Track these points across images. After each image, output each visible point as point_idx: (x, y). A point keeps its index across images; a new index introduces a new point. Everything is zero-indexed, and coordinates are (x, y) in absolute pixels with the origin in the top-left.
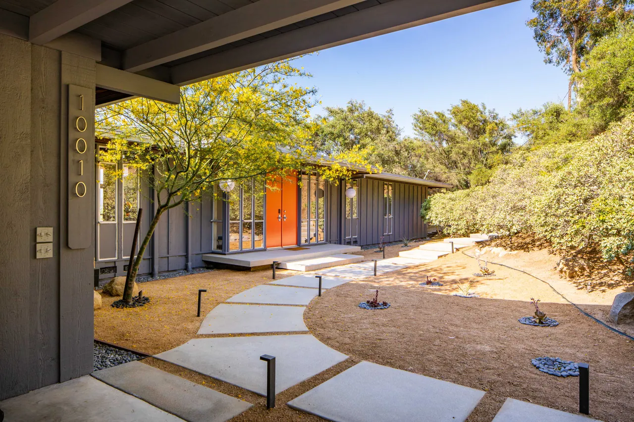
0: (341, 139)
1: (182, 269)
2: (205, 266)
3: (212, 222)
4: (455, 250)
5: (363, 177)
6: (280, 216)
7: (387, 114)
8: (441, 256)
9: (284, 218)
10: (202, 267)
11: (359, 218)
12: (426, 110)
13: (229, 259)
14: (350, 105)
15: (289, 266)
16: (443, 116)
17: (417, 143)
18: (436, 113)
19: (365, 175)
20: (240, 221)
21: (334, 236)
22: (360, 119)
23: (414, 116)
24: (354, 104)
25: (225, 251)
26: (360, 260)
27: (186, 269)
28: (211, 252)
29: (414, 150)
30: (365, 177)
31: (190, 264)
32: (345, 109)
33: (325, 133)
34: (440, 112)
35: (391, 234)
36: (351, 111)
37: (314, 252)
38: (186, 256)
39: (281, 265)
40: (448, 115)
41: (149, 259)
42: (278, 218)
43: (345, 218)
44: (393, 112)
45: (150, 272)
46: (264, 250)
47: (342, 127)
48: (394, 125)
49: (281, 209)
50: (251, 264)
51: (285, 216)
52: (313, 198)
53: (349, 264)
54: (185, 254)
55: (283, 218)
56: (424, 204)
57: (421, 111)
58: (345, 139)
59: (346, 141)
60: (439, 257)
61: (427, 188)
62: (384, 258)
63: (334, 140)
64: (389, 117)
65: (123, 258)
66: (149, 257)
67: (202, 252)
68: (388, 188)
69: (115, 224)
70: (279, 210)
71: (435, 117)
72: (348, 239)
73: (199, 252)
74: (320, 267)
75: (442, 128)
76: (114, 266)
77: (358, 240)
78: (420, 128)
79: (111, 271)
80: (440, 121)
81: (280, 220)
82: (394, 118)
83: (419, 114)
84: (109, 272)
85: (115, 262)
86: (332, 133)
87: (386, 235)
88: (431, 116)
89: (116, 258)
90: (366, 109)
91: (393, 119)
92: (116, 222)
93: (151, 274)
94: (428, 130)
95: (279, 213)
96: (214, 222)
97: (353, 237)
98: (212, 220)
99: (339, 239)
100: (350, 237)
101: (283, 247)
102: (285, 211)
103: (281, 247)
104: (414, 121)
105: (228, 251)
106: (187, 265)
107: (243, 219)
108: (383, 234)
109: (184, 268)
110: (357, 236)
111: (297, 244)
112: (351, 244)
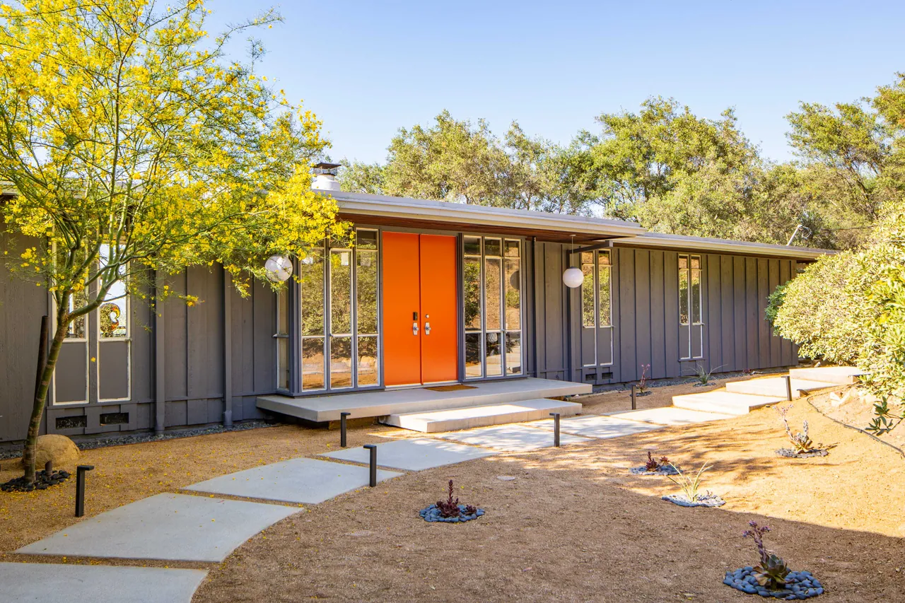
0: (628, 175)
1: (214, 423)
2: (262, 418)
3: (276, 338)
4: (795, 394)
5: (606, 245)
6: (415, 325)
7: (723, 119)
8: (759, 407)
9: (425, 328)
10: (257, 420)
11: (617, 328)
12: (817, 103)
13: (291, 406)
15: (405, 421)
16: (856, 111)
17: (801, 172)
18: (839, 106)
19: (612, 242)
20: (325, 336)
22: (665, 135)
23: (790, 119)
24: (655, 105)
25: (293, 392)
26: (573, 412)
27: (222, 422)
28: (274, 391)
29: (796, 186)
30: (611, 245)
31: (228, 414)
32: (638, 115)
33: (595, 166)
34: (850, 104)
35: (700, 359)
36: (649, 118)
37: (483, 394)
38: (223, 399)
39: (389, 418)
40: (868, 109)
41: (149, 403)
42: (413, 329)
43: (581, 327)
44: (736, 114)
45: (152, 427)
46: (380, 389)
47: (628, 152)
48: (739, 139)
49: (418, 311)
50: (319, 416)
51: (428, 325)
53: (541, 419)
54: (221, 395)
55: (422, 329)
56: (772, 297)
57: (804, 107)
58: (637, 175)
59: (638, 179)
60: (752, 409)
61: (793, 262)
62: (634, 408)
63: (614, 176)
64: (728, 125)
65: (99, 401)
66: (149, 401)
67: (255, 393)
68: (689, 266)
69: (85, 343)
70: (414, 313)
71: (837, 114)
72: (591, 368)
73: (251, 392)
74: (471, 425)
75: (852, 137)
76: (82, 415)
77: (616, 372)
78: (805, 142)
79: (78, 423)
80: (848, 124)
81: (416, 333)
83: (802, 113)
84: (74, 426)
85: (84, 408)
86: (608, 166)
87: (684, 361)
88: (827, 113)
89: (87, 402)
90: (679, 112)
91: (737, 128)
92: (86, 339)
93: (152, 431)
94: (821, 144)
95: (414, 319)
96: (280, 338)
97: (601, 364)
98: (275, 335)
99: (566, 369)
100: (595, 365)
101: (424, 383)
102: (428, 316)
103: (420, 384)
104: (791, 130)
105: (298, 391)
106: (223, 416)
107: (331, 332)
108: (679, 359)
109: (218, 421)
110: (612, 363)
111: (457, 379)
112: (596, 379)
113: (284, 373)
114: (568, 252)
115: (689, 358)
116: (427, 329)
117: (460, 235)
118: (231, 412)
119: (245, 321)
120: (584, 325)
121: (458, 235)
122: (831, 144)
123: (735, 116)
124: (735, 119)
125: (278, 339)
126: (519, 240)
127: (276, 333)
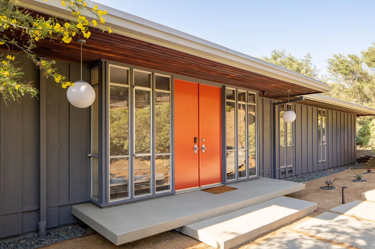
1: (30, 232)
3: (90, 157)
6: (196, 146)
7: (305, 59)
9: (202, 149)
10: (73, 224)
11: (294, 146)
12: (340, 54)
14: (274, 54)
16: (356, 58)
18: (349, 56)
20: (130, 156)
21: (268, 168)
23: (329, 61)
24: (277, 52)
25: (102, 202)
27: (37, 231)
28: (88, 201)
30: (303, 100)
31: (43, 224)
32: (270, 57)
34: (354, 55)
35: (325, 161)
38: (38, 211)
42: (194, 149)
43: (279, 146)
44: (311, 56)
46: (172, 194)
48: (312, 67)
49: (198, 137)
50: (118, 239)
51: (203, 146)
52: (242, 125)
54: (36, 208)
55: (200, 149)
57: (335, 56)
61: (355, 116)
62: (343, 202)
64: (308, 61)
67: (71, 202)
70: (195, 138)
71: (349, 59)
72: (283, 169)
73: (67, 203)
75: (355, 68)
77: (293, 169)
78: (334, 70)
80: (353, 62)
81: (196, 152)
82: (312, 61)
83: (333, 58)
87: (320, 162)
88: (344, 58)
94: (341, 71)
95: (195, 142)
96: (92, 157)
97: (288, 166)
98: (90, 155)
99: (272, 170)
100: (285, 166)
101: (201, 186)
102: (204, 140)
103: (198, 187)
104: (328, 65)
105: (106, 202)
106: (38, 226)
107: (134, 153)
108: (318, 161)
109: (34, 230)
110: (292, 165)
111: (221, 181)
112: (286, 174)
113: (97, 185)
114: (274, 104)
115: (321, 161)
116: (204, 149)
117: (224, 87)
118: (45, 222)
119: (61, 144)
120: (280, 145)
121: (222, 87)
122: (346, 71)
123: (311, 57)
124: (311, 58)
125: (91, 158)
126: (255, 93)
127: (90, 153)
